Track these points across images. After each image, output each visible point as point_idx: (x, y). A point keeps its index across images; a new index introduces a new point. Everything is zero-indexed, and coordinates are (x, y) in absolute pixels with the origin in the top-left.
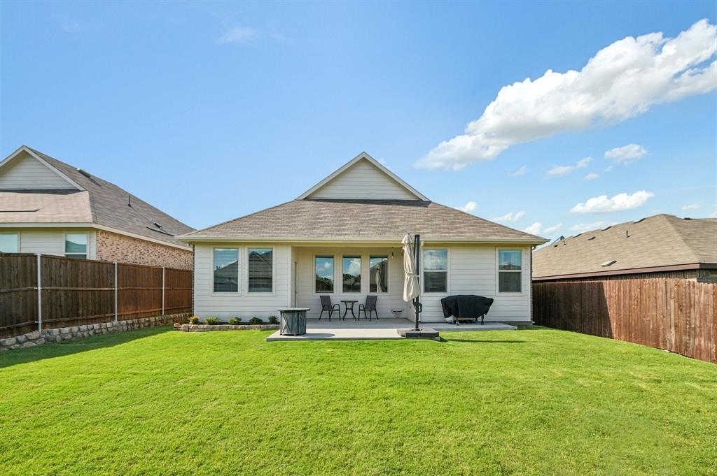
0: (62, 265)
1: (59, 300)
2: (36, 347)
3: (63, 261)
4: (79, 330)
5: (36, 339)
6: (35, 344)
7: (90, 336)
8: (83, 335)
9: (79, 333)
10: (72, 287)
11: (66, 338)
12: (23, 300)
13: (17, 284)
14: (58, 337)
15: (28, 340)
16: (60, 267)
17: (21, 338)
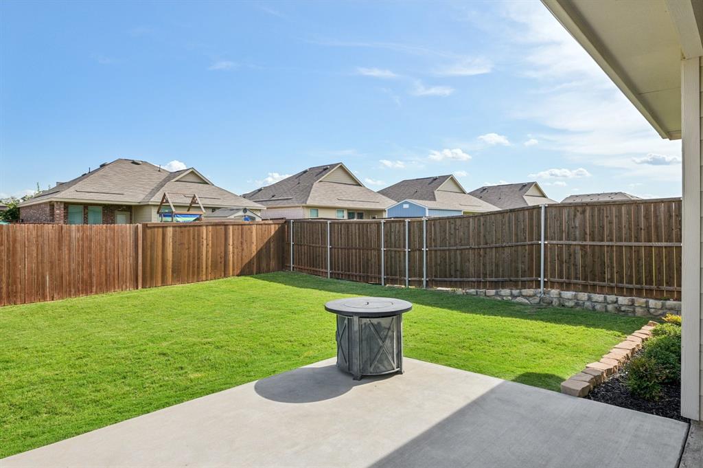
0: (578, 214)
1: (572, 257)
2: (526, 305)
3: (579, 209)
4: (590, 299)
5: (530, 296)
6: (527, 301)
7: (607, 311)
8: (594, 307)
9: (588, 304)
10: (593, 241)
11: (567, 304)
12: (529, 254)
13: (523, 238)
14: (555, 300)
15: (520, 295)
16: (575, 216)
17: (515, 292)
